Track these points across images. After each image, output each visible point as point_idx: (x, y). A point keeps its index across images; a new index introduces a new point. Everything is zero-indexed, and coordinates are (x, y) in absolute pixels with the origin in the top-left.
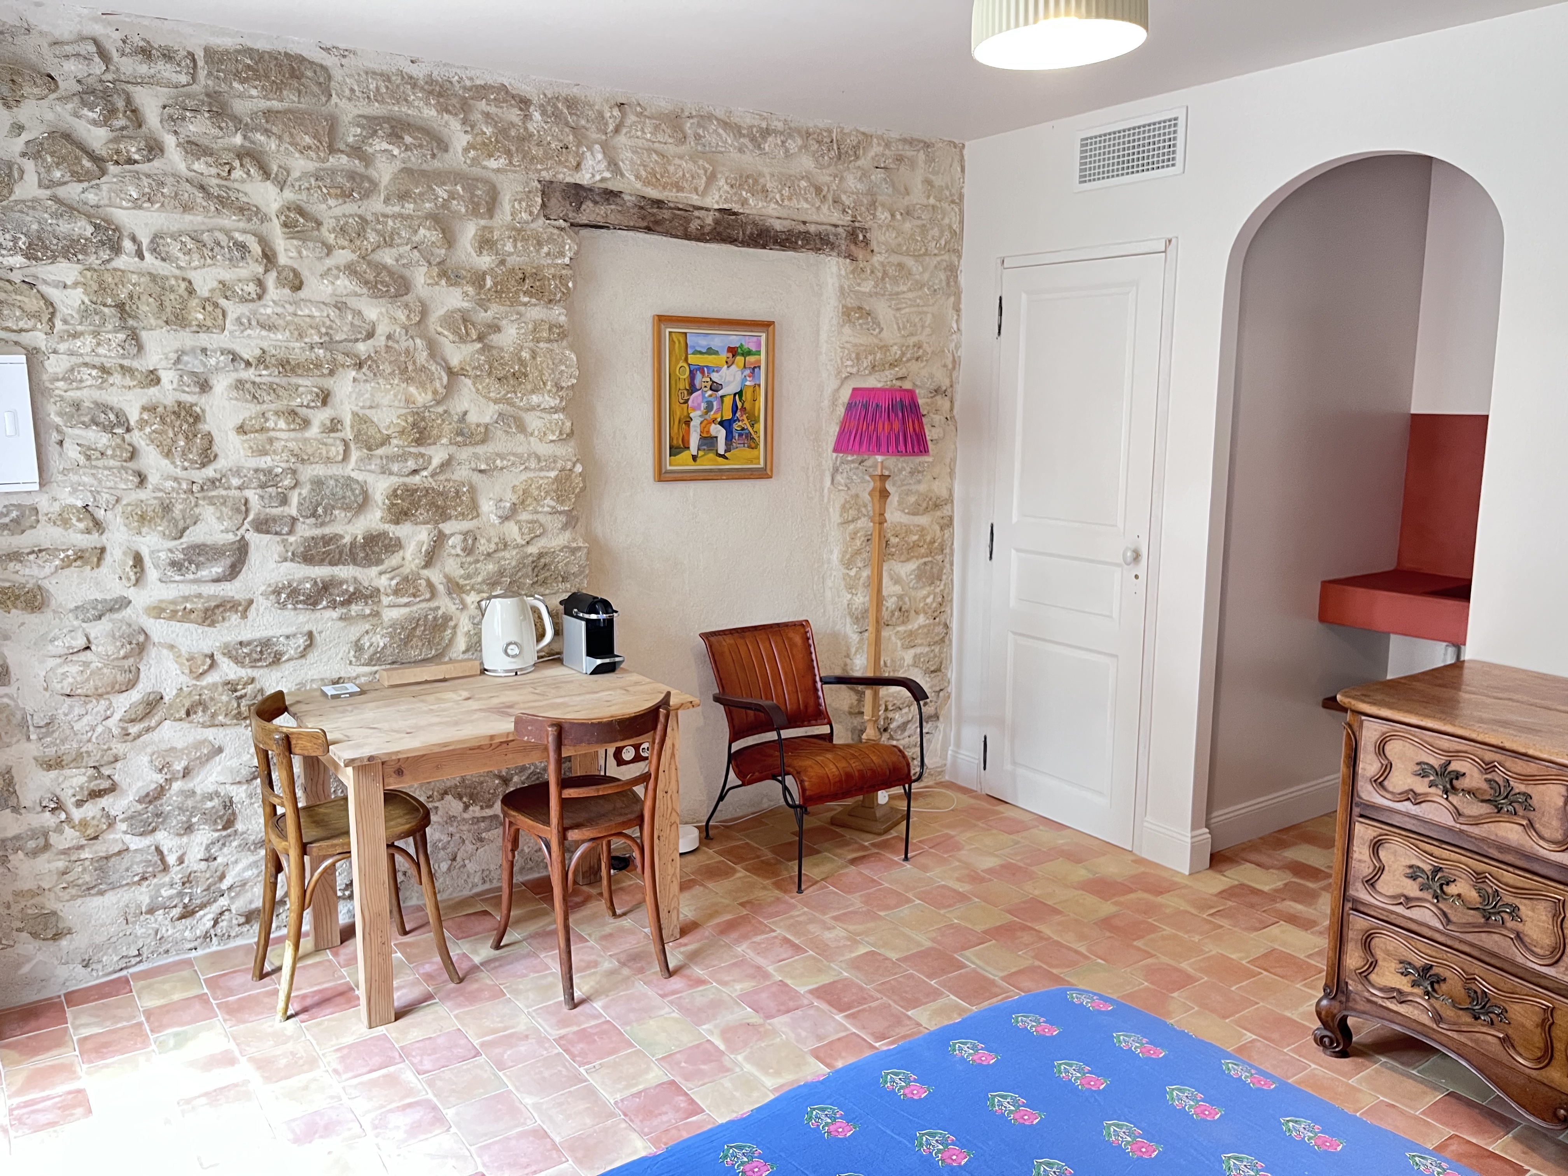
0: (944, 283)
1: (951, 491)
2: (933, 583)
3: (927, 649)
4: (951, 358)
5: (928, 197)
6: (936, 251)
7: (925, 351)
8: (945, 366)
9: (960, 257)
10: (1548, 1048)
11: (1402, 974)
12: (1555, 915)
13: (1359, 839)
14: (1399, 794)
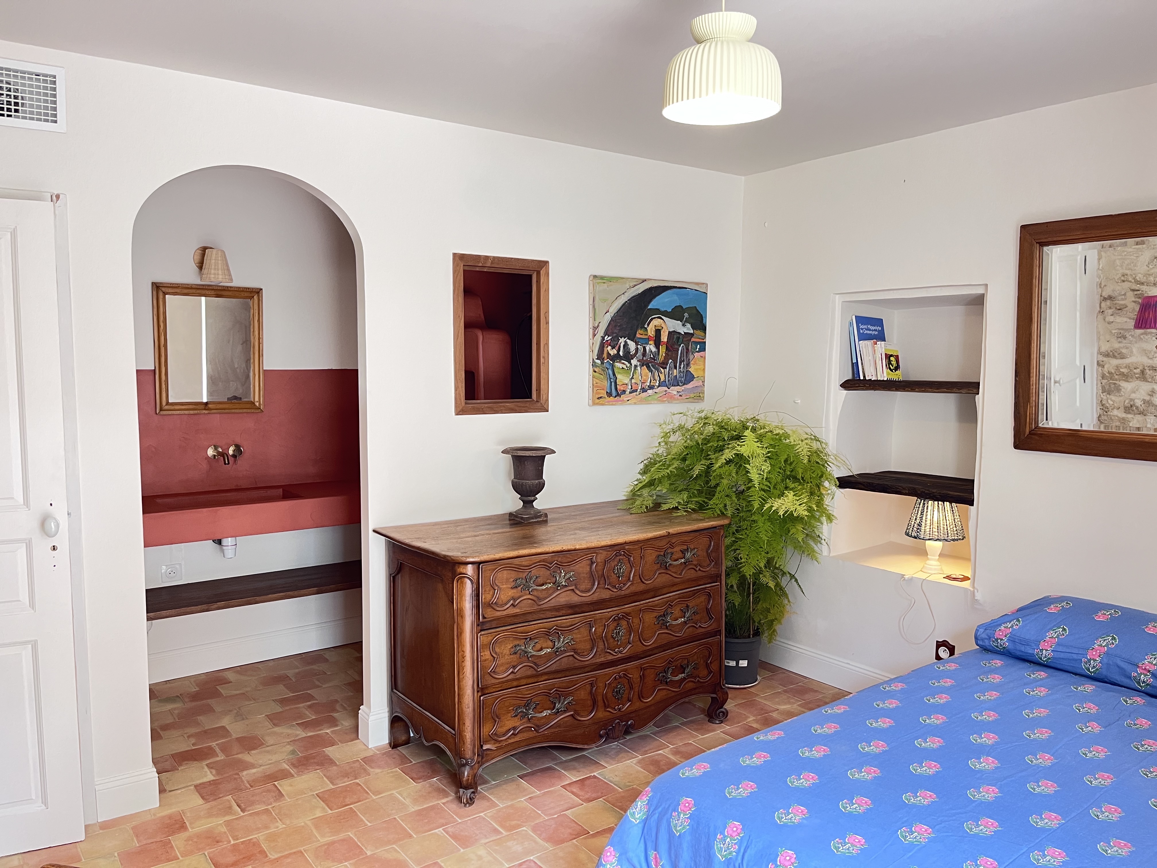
10: (594, 702)
11: (515, 716)
12: (590, 630)
13: (484, 646)
14: (506, 604)
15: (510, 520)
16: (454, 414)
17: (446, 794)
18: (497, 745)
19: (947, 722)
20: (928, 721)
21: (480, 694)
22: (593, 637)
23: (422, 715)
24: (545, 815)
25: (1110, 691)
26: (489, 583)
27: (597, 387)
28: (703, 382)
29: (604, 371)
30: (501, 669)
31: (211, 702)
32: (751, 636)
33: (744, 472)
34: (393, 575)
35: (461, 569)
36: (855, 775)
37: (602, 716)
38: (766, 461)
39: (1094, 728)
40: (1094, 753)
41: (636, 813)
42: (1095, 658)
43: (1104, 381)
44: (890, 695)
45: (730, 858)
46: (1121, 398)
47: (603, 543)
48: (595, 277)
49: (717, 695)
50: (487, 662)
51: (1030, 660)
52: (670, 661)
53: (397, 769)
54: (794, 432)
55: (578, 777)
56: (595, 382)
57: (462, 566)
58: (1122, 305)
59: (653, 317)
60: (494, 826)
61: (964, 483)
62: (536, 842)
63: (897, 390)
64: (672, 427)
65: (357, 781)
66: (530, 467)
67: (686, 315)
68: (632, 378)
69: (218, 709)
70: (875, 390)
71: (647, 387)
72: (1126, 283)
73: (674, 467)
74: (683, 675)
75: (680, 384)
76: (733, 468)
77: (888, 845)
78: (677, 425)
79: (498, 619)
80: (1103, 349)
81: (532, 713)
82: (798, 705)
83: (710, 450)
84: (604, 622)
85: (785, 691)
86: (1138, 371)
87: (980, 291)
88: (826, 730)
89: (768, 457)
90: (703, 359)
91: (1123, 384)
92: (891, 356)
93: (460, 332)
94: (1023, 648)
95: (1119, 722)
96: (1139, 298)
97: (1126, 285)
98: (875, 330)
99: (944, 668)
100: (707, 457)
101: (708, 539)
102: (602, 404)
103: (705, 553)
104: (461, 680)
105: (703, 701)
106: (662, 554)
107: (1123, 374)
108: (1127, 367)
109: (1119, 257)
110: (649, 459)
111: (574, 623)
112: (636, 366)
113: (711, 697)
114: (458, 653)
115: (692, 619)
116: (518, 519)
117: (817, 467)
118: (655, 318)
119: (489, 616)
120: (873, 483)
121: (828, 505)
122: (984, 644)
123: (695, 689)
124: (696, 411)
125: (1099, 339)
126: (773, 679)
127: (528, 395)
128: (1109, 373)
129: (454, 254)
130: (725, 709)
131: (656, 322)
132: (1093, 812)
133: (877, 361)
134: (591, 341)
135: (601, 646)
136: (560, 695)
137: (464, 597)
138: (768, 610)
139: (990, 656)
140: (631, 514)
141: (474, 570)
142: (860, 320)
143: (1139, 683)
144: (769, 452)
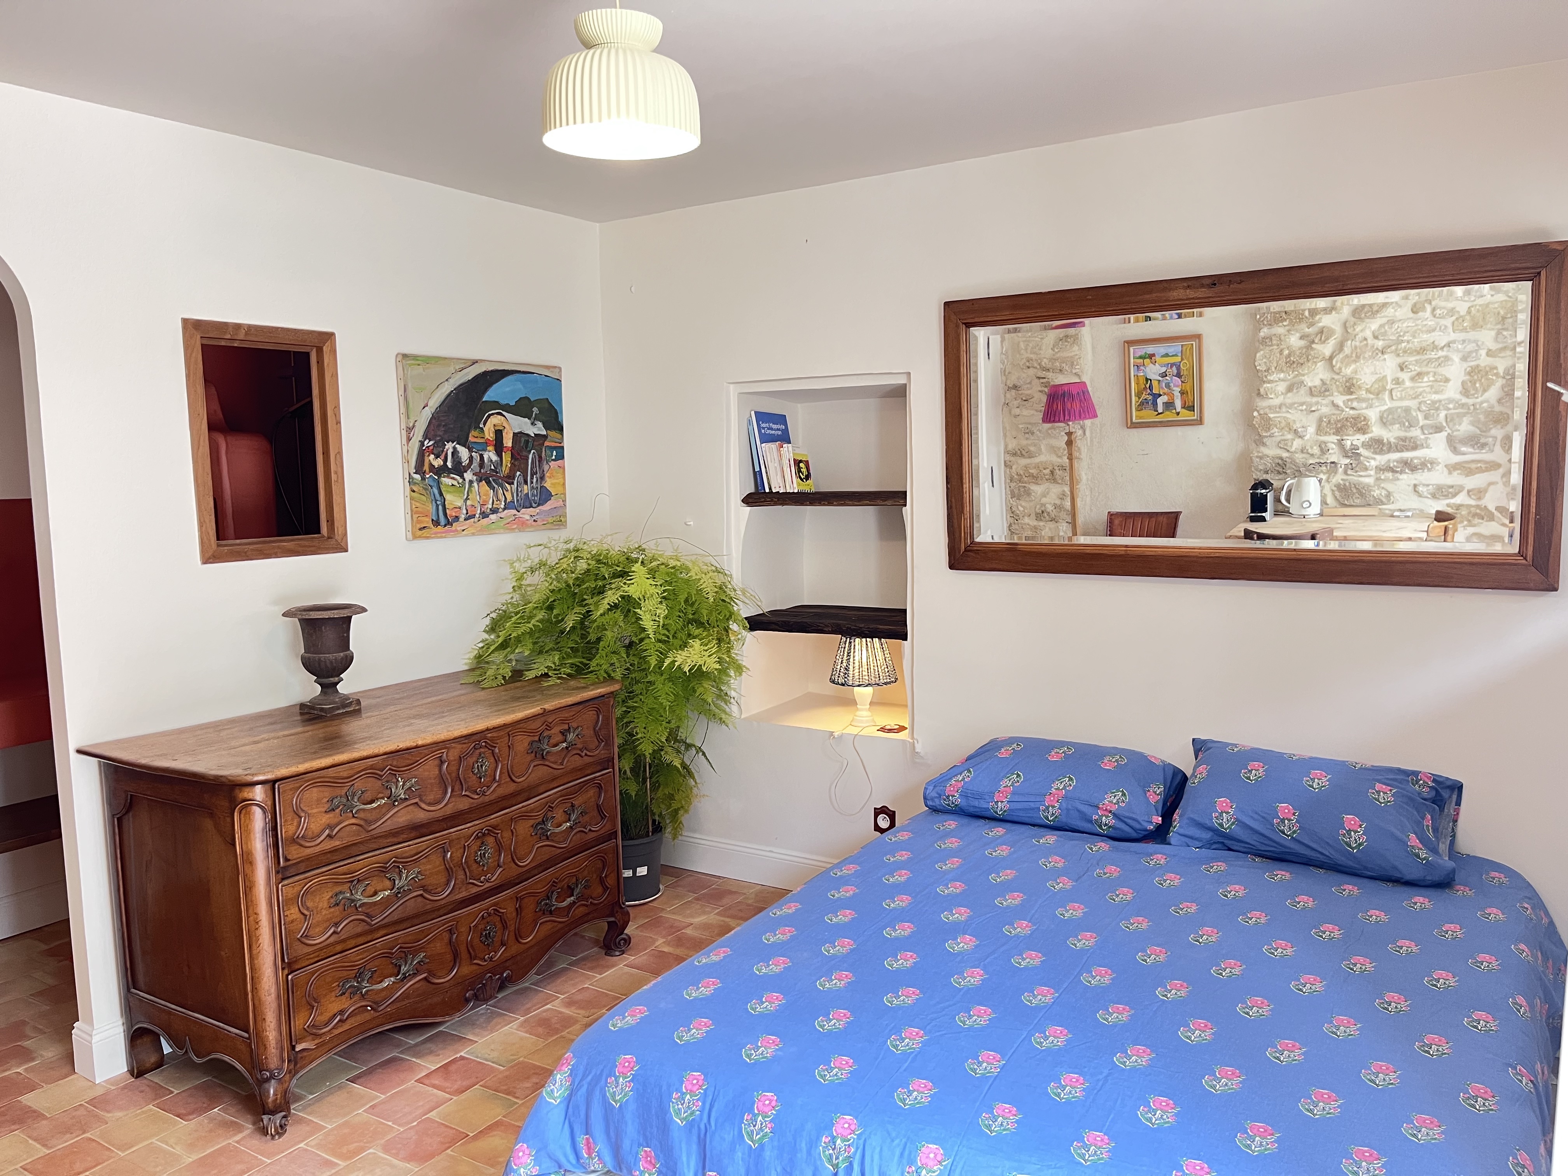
10: (456, 956)
11: (341, 995)
12: (444, 857)
13: (288, 902)
14: (319, 836)
15: (301, 714)
16: (199, 562)
17: (239, 1128)
18: (316, 1041)
19: (913, 902)
20: (892, 905)
21: (286, 972)
22: (450, 866)
23: (187, 1019)
24: (399, 1125)
25: (1073, 840)
26: (291, 809)
27: (416, 513)
28: (564, 501)
29: (426, 489)
30: (317, 930)
32: (650, 834)
33: (633, 620)
34: (118, 816)
35: (246, 793)
36: (826, 984)
37: (467, 972)
38: (661, 602)
39: (1063, 884)
40: (1071, 911)
41: (556, 1090)
42: (1053, 804)
43: (1013, 485)
44: (843, 881)
45: (693, 1119)
46: (1032, 504)
47: (457, 733)
48: (405, 356)
49: (616, 918)
50: (295, 924)
51: (986, 816)
52: (554, 882)
53: (151, 1106)
54: (694, 563)
55: (438, 1063)
56: (414, 507)
57: (247, 789)
58: (1027, 395)
59: (490, 413)
60: (324, 1158)
61: (893, 614)
62: (392, 1166)
63: (811, 504)
64: (529, 565)
66: (329, 635)
67: (535, 410)
68: (467, 499)
70: (783, 504)
71: (488, 511)
72: (1031, 369)
73: (537, 618)
74: (572, 898)
75: (534, 505)
76: (618, 615)
77: (879, 1060)
78: (537, 561)
79: (308, 859)
80: (1010, 447)
81: (368, 985)
82: (716, 914)
83: (586, 593)
84: (462, 843)
85: (697, 899)
86: (1047, 471)
87: (902, 380)
88: (780, 936)
89: (664, 598)
90: (561, 470)
91: (1033, 487)
92: (801, 461)
93: (202, 438)
94: (976, 803)
95: (1089, 873)
96: (1046, 387)
97: (1031, 372)
98: (778, 430)
99: (896, 839)
100: (582, 602)
101: (595, 712)
102: (427, 538)
103: (592, 732)
104: (255, 956)
105: (599, 928)
106: (537, 739)
107: (1032, 476)
108: (1037, 466)
109: (1024, 339)
110: (497, 611)
111: (421, 849)
112: (471, 482)
113: (608, 922)
114: (248, 917)
115: (579, 822)
116: (316, 712)
117: (723, 606)
118: (493, 414)
119: (295, 857)
120: (789, 622)
121: (736, 654)
122: (934, 804)
123: (588, 914)
124: (562, 540)
125: (1005, 436)
126: (678, 886)
127: (316, 529)
128: (1017, 474)
129: (185, 321)
130: (627, 935)
131: (495, 420)
132: (1084, 978)
133: (785, 469)
134: (405, 448)
135: (461, 876)
136: (406, 952)
137: (252, 834)
138: (671, 797)
139: (941, 817)
140: (483, 689)
141: (265, 792)
142: (761, 417)
143: (1100, 827)
144: (664, 591)
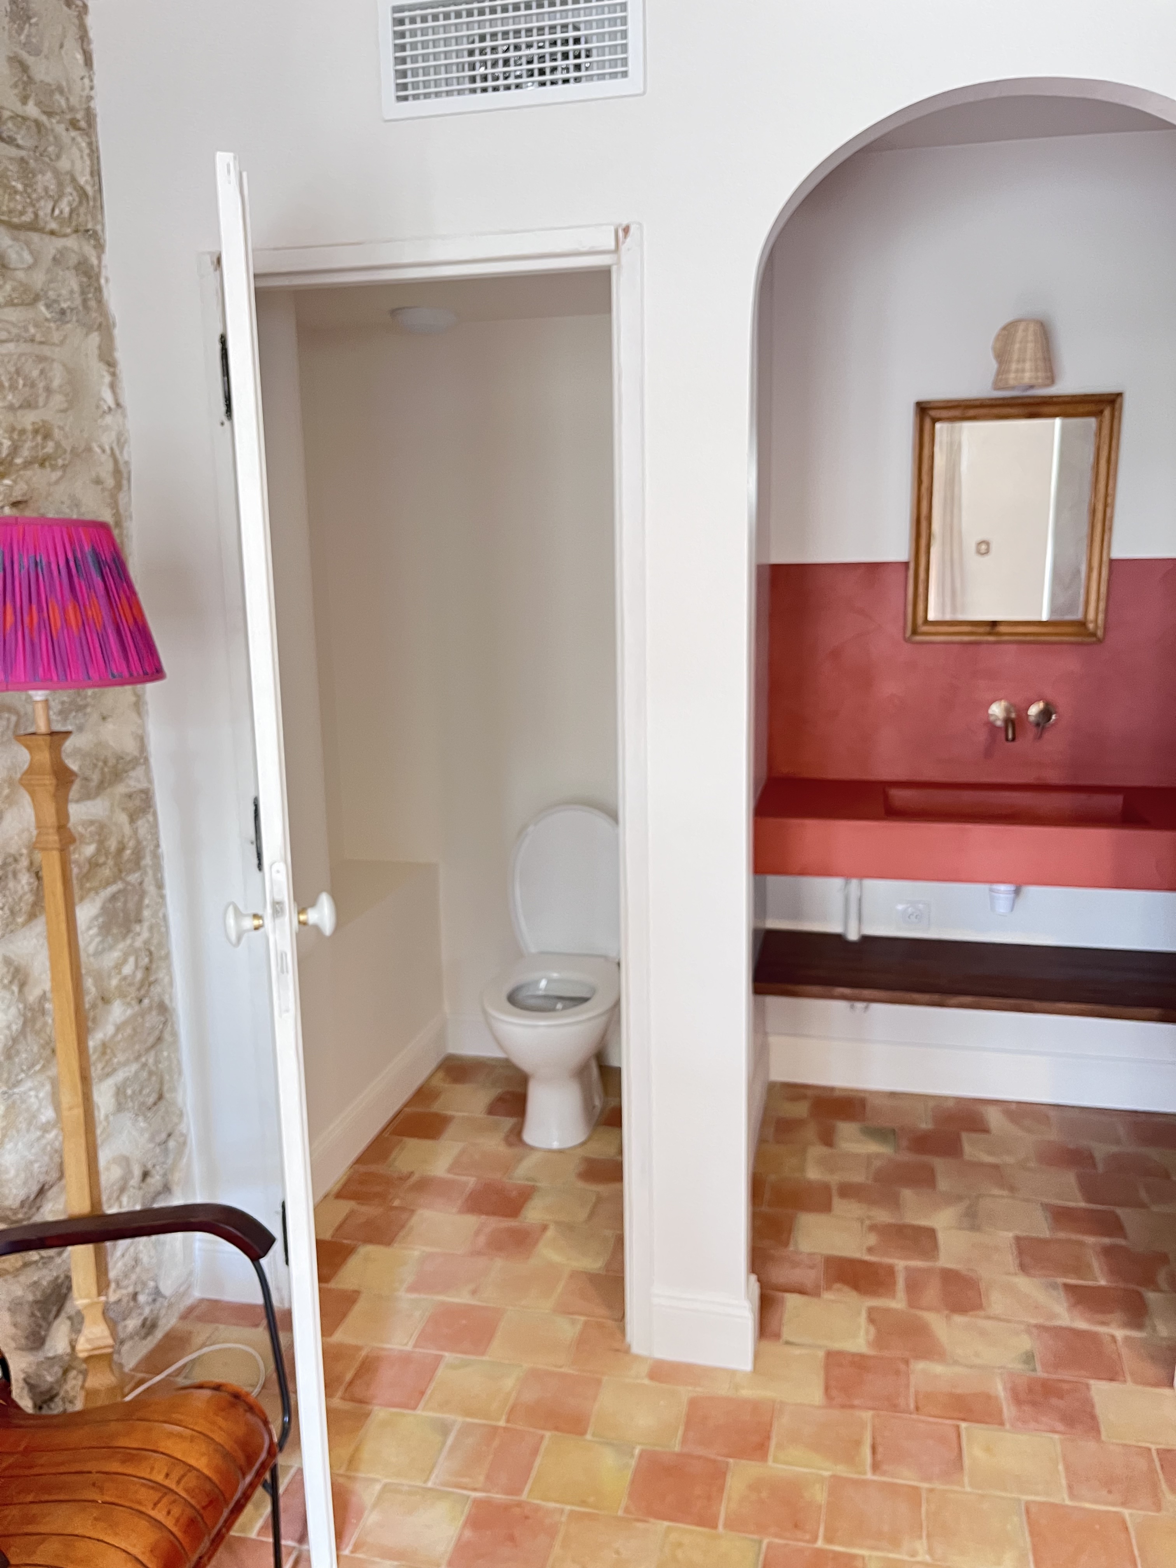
0: (78, 301)
1: (142, 741)
2: (129, 931)
3: (134, 1067)
4: (110, 466)
5: (24, 100)
6: (53, 225)
7: (58, 445)
8: (98, 481)
9: (100, 247)
31: (939, 1163)
65: (1126, 1512)
69: (943, 1184)
